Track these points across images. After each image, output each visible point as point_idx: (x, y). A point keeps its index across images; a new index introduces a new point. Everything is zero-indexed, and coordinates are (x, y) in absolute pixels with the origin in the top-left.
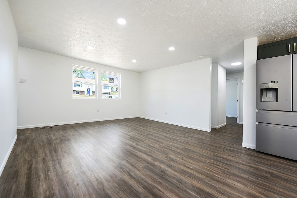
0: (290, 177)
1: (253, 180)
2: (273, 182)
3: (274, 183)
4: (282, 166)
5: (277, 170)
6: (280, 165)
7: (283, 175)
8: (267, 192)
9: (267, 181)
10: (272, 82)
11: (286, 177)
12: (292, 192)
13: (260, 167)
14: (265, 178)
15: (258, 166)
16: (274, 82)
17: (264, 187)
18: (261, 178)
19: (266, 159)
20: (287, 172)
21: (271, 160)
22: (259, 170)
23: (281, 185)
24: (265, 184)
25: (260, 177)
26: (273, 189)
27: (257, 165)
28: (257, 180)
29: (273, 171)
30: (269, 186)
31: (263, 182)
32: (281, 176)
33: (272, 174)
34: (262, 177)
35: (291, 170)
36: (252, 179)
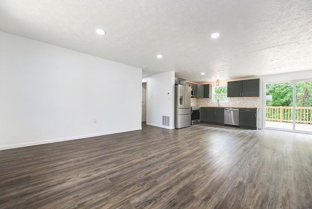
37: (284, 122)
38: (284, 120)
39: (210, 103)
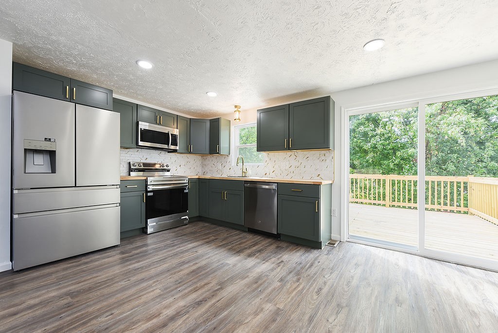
0: (90, 281)
1: (56, 326)
2: (82, 305)
3: (84, 304)
4: (70, 273)
5: (70, 283)
6: (68, 272)
7: (82, 284)
8: (89, 326)
9: (75, 310)
10: (46, 139)
11: (88, 285)
12: (107, 298)
13: (46, 296)
14: (69, 308)
15: (41, 298)
16: (50, 139)
17: (78, 321)
18: (64, 312)
19: (42, 276)
20: (83, 277)
21: (50, 274)
22: (48, 303)
23: (93, 300)
24: (76, 317)
25: (61, 311)
26: (91, 314)
27: (38, 296)
28: (61, 322)
29: (68, 289)
30: (82, 315)
31: (72, 317)
32: (82, 288)
33: (70, 294)
34: (63, 310)
35: (85, 271)
36: (54, 327)
37: (393, 206)
38: (394, 203)
39: (227, 167)
